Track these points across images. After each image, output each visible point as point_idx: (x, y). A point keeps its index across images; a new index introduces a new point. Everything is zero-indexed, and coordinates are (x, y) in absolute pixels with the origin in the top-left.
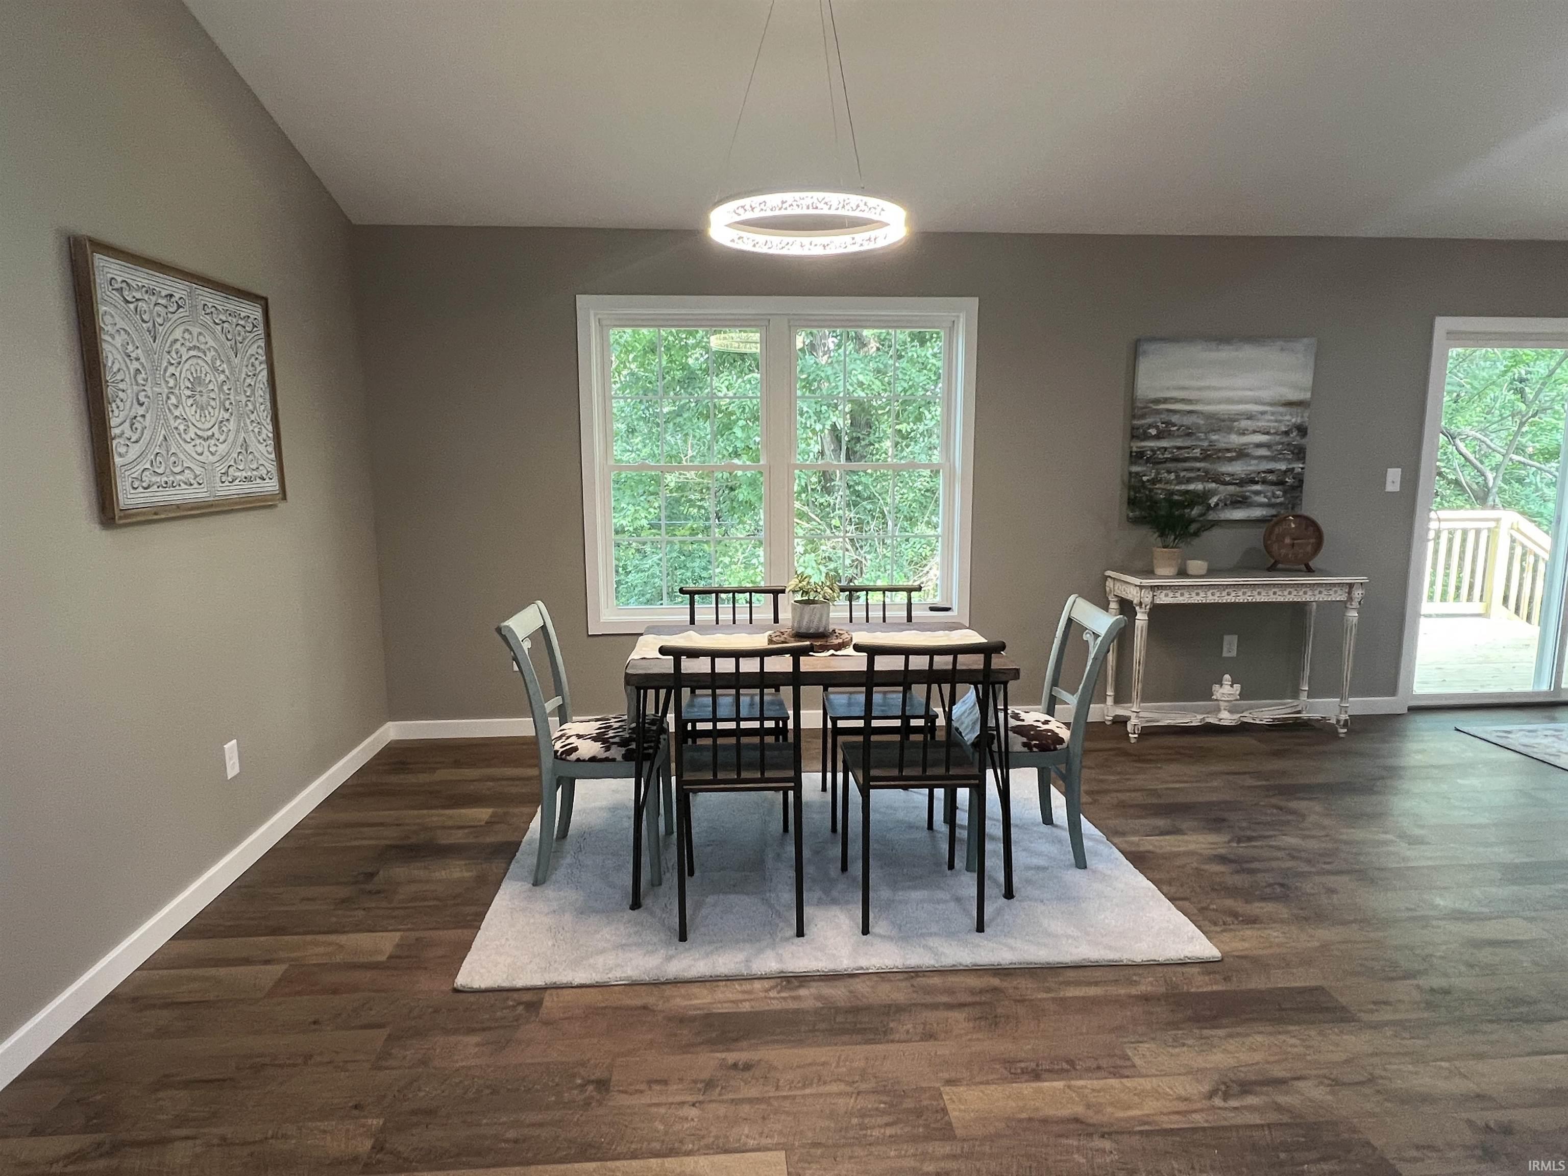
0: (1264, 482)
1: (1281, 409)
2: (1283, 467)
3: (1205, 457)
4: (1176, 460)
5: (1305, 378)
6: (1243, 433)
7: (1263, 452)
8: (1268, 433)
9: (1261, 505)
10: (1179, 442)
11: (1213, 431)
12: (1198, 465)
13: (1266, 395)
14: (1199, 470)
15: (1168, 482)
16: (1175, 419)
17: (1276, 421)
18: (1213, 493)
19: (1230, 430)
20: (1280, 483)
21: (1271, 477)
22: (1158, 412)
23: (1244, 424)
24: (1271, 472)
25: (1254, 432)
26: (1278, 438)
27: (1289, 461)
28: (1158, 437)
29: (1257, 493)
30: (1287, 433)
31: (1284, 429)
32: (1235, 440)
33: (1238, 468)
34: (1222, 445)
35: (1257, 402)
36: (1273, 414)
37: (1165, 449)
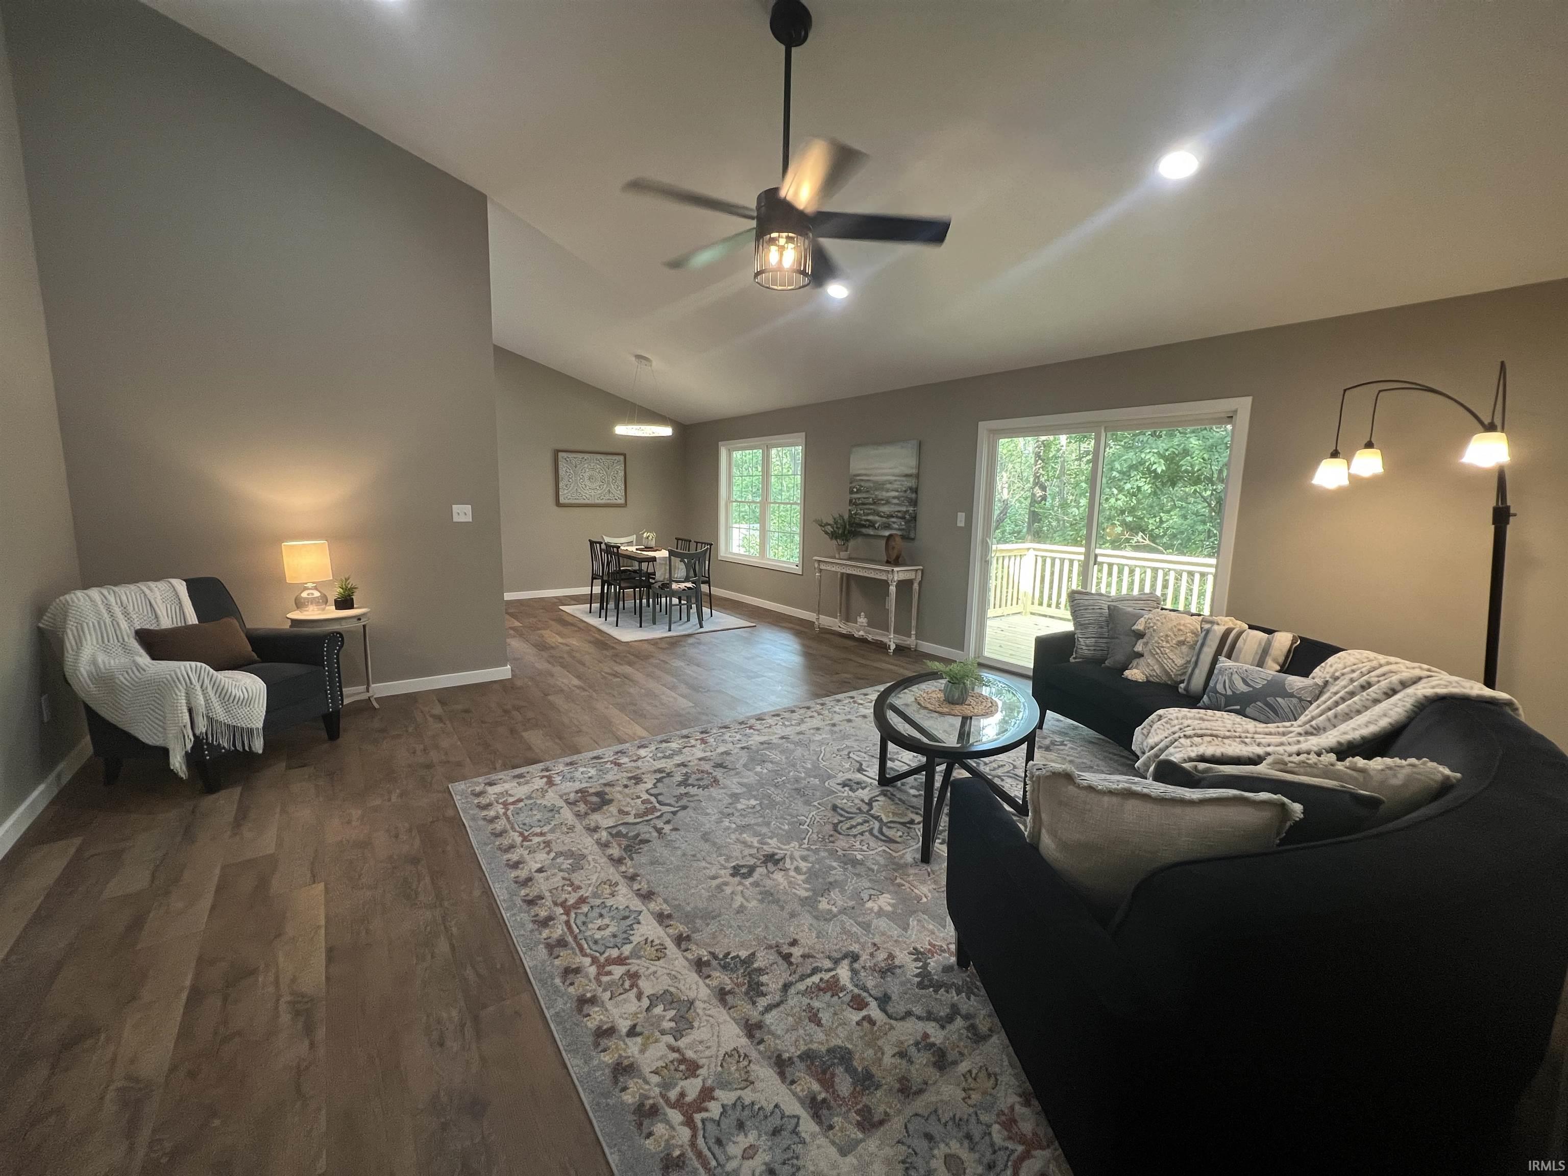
0: (897, 517)
1: (904, 479)
2: (904, 509)
3: (874, 503)
4: (863, 504)
5: (913, 462)
6: (888, 491)
7: (896, 501)
8: (897, 491)
9: (896, 529)
10: (864, 495)
11: (876, 490)
12: (871, 507)
13: (897, 471)
14: (871, 509)
15: (861, 515)
16: (862, 484)
17: (901, 485)
18: (876, 522)
19: (882, 489)
20: (903, 518)
21: (900, 515)
22: (857, 481)
23: (888, 486)
24: (899, 511)
25: (893, 490)
26: (902, 494)
27: (907, 506)
28: (857, 492)
29: (894, 523)
30: (905, 491)
31: (904, 489)
32: (885, 494)
33: (885, 509)
34: (880, 497)
35: (894, 475)
36: (899, 481)
37: (859, 498)
